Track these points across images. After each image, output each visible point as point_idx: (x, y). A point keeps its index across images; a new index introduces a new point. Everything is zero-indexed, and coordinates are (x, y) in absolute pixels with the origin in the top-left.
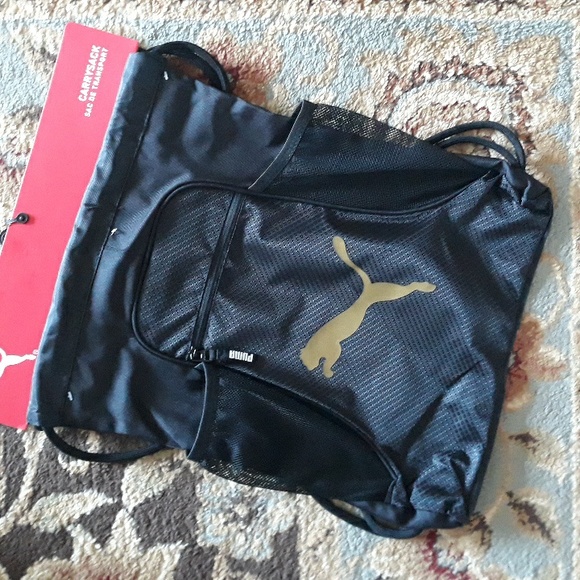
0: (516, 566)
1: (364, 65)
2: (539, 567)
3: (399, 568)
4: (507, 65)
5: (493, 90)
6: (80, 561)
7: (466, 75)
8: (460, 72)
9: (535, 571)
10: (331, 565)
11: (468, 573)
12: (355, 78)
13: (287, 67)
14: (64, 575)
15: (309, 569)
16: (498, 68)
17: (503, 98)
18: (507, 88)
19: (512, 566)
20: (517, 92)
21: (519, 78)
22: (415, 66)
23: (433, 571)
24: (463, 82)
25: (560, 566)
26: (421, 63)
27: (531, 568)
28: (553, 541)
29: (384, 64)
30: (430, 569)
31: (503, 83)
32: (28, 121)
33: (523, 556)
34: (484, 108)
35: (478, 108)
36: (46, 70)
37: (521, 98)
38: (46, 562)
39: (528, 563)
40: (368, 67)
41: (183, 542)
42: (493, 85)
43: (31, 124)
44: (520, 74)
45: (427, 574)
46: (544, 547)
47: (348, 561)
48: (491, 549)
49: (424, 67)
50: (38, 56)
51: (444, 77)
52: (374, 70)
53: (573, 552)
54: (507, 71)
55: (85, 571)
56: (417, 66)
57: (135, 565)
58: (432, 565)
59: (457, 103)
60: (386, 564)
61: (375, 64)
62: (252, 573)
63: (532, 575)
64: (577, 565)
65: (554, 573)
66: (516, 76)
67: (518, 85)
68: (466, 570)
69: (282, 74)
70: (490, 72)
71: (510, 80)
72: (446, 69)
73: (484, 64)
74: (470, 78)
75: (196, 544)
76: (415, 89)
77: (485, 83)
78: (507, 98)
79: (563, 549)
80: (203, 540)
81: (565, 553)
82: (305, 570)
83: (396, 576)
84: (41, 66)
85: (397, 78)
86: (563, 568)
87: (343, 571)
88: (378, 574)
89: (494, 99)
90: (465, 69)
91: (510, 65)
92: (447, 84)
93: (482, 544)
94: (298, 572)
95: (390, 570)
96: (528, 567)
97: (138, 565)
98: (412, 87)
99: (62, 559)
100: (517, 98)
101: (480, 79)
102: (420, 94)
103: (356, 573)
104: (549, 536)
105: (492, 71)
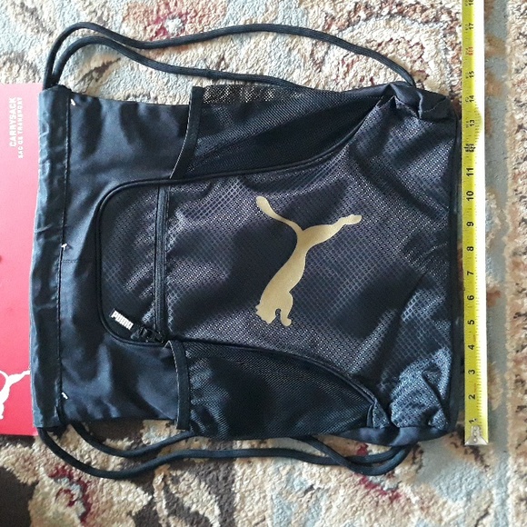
0: (448, 488)
1: (302, 7)
2: (472, 491)
3: (330, 480)
4: (441, 3)
5: (427, 27)
6: (40, 450)
7: (400, 13)
8: (395, 10)
9: (469, 494)
10: (264, 472)
11: (399, 491)
12: (293, 19)
13: (231, 11)
14: (25, 461)
15: (243, 474)
16: (432, 6)
17: (437, 35)
18: (441, 24)
19: (444, 488)
20: (451, 28)
21: (453, 15)
22: (351, 7)
23: (363, 486)
24: (397, 21)
25: (494, 491)
26: (356, 3)
27: (464, 491)
28: (486, 466)
29: (321, 6)
30: (360, 483)
31: (437, 20)
32: (8, 64)
33: (455, 479)
34: (418, 44)
35: (412, 44)
36: (24, 21)
37: (455, 33)
38: (11, 448)
39: (461, 487)
40: (306, 8)
41: (130, 440)
42: (427, 22)
43: (11, 67)
44: (454, 11)
45: (356, 488)
46: (477, 471)
47: (281, 469)
48: (423, 469)
49: (360, 7)
50: (18, 9)
51: (378, 16)
52: (311, 12)
53: (509, 479)
54: (442, 8)
55: (44, 459)
56: (353, 7)
57: (87, 456)
58: (363, 479)
59: (391, 40)
60: (317, 475)
61: (312, 6)
62: (190, 473)
63: (465, 499)
64: (512, 493)
65: (487, 499)
66: (449, 13)
67: (452, 21)
68: (397, 488)
69: (227, 18)
70: (424, 10)
71: (445, 17)
72: (381, 8)
73: (418, 3)
74: (404, 16)
75: (141, 441)
76: (350, 28)
77: (420, 20)
78: (441, 34)
79: (497, 476)
80: (148, 438)
81: (500, 480)
82: (239, 474)
83: (326, 487)
84: (21, 18)
85: (333, 19)
86: (497, 494)
87: (276, 478)
88: (310, 484)
89: (427, 35)
90: (399, 8)
91: (444, 3)
92: (382, 22)
93: (414, 463)
94: (233, 475)
95: (321, 481)
96: (461, 491)
97: (90, 457)
98: (348, 26)
99: (25, 447)
100: (451, 33)
101: (415, 16)
102: (355, 32)
103: (288, 481)
104: (482, 461)
105: (426, 10)
